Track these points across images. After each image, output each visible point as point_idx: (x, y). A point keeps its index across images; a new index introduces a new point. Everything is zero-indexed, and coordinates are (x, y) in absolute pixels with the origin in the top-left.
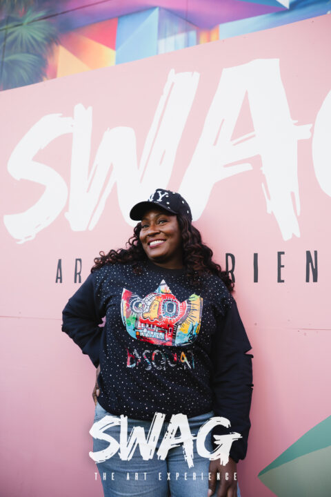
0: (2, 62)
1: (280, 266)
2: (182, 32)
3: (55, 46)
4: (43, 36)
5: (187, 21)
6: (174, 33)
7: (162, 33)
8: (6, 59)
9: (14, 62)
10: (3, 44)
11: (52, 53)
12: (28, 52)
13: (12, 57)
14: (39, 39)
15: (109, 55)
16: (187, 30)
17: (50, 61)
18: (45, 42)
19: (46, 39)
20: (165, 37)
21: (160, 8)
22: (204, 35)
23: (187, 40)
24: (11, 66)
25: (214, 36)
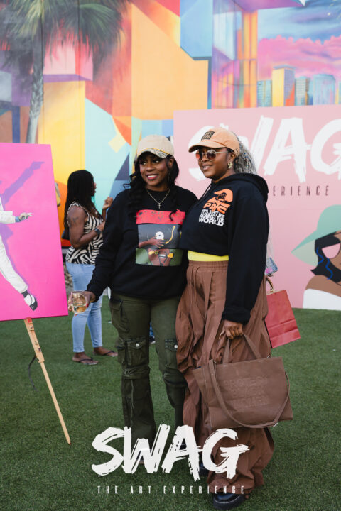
0: (79, 9)
1: (299, 190)
2: (230, 11)
3: (127, 3)
5: (235, 1)
6: (225, 11)
7: (216, 11)
8: (81, 6)
9: (89, 10)
11: (125, 10)
12: (103, 3)
13: (88, 6)
15: (176, 20)
16: (234, 10)
17: (124, 16)
20: (218, 13)
22: (247, 17)
23: (235, 19)
24: (88, 13)
25: (254, 19)
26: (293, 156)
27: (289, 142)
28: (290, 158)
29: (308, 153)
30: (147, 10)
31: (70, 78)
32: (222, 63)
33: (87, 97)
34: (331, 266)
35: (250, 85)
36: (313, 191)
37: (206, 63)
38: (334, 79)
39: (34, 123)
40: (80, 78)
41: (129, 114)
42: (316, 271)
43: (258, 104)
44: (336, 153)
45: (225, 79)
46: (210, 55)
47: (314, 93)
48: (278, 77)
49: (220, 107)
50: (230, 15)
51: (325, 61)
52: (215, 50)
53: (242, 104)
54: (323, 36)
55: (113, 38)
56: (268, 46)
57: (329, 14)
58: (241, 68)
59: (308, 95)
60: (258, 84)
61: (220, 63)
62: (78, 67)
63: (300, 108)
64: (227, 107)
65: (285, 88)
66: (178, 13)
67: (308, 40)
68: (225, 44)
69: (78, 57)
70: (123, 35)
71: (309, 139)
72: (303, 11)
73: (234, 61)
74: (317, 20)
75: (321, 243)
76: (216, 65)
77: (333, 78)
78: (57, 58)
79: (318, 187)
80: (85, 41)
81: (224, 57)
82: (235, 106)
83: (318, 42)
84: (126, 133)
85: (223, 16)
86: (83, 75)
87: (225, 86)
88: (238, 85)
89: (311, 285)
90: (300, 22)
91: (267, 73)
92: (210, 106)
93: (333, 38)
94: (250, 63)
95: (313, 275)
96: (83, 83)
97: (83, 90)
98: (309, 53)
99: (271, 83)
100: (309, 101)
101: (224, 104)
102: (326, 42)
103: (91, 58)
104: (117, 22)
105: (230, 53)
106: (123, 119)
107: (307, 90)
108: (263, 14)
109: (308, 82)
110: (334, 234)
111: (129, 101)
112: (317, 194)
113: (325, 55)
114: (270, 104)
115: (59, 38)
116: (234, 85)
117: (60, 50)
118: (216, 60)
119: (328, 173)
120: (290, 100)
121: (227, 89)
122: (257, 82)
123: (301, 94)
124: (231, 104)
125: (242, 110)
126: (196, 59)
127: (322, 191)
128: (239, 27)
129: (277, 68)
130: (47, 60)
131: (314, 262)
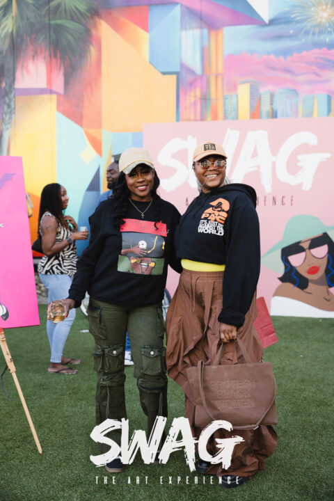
0: (49, 25)
1: (265, 201)
2: (198, 28)
3: (97, 19)
4: (85, 8)
5: (201, 19)
6: (192, 28)
7: (183, 27)
8: (52, 22)
9: (61, 27)
10: (47, 7)
11: (95, 26)
12: (72, 19)
13: (59, 22)
14: (82, 10)
15: (144, 37)
16: (201, 27)
17: (94, 32)
18: (88, 14)
19: (89, 11)
20: (186, 30)
21: (182, 5)
22: (213, 34)
23: (202, 36)
24: (59, 29)
25: (220, 35)
26: (258, 167)
27: (255, 154)
28: (256, 169)
29: (274, 164)
30: (116, 27)
31: (42, 91)
32: (190, 78)
33: (58, 109)
34: (297, 273)
35: (216, 99)
36: (279, 201)
37: (174, 77)
38: (297, 94)
39: (6, 135)
40: (51, 92)
41: (100, 127)
42: (283, 279)
43: (225, 118)
44: (299, 164)
45: (192, 94)
46: (178, 69)
47: (278, 107)
48: (243, 92)
49: (189, 120)
50: (197, 32)
51: (288, 76)
52: (182, 65)
53: (209, 116)
54: (285, 52)
55: (83, 54)
56: (234, 62)
57: (291, 32)
58: (208, 83)
59: (272, 109)
60: (225, 98)
61: (187, 78)
62: (49, 81)
63: (265, 121)
64: (195, 120)
65: (251, 101)
66: (146, 29)
67: (272, 56)
68: (193, 60)
69: (50, 71)
70: (93, 50)
71: (274, 150)
72: (266, 29)
73: (202, 76)
74: (280, 37)
75: (287, 252)
76: (184, 80)
77: (295, 92)
78: (28, 72)
79: (283, 197)
80: (56, 56)
81: (192, 72)
82: (203, 119)
83: (282, 58)
84: (97, 145)
85: (190, 32)
86: (54, 89)
87: (192, 100)
88: (205, 99)
89: (278, 293)
90: (264, 39)
91: (234, 88)
92: (178, 119)
93: (295, 54)
94: (217, 77)
95: (279, 283)
96: (54, 97)
97: (54, 104)
98: (273, 69)
99: (237, 96)
100: (274, 115)
101: (192, 117)
102: (289, 58)
103: (62, 73)
104: (87, 37)
105: (197, 68)
106: (93, 132)
107: (272, 104)
108: (228, 31)
109: (272, 96)
110: (299, 242)
111: (99, 114)
112: (283, 204)
113: (288, 71)
114: (237, 118)
115: (31, 53)
116: (201, 99)
117: (31, 65)
118: (184, 74)
119: (292, 184)
120: (255, 114)
121: (195, 103)
122: (224, 96)
123: (265, 107)
124: (199, 117)
125: (209, 123)
126: (164, 73)
127: (287, 201)
128: (206, 43)
129: (243, 83)
130: (18, 74)
131: (280, 270)
